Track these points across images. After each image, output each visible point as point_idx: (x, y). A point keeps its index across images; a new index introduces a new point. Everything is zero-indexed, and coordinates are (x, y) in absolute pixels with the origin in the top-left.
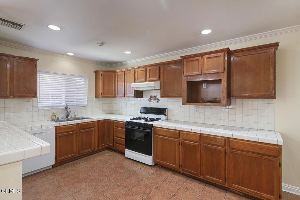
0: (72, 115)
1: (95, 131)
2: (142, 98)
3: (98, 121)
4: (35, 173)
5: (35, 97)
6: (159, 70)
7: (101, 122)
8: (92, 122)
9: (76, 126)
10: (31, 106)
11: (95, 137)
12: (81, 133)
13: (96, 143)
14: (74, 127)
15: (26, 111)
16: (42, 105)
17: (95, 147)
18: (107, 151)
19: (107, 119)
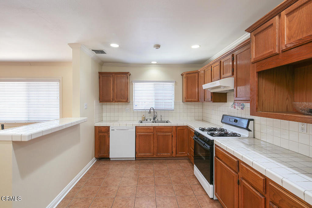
0: (158, 118)
1: (172, 137)
2: (227, 102)
3: (177, 127)
4: (123, 159)
5: (127, 101)
6: (233, 60)
7: (179, 128)
8: (169, 126)
9: (153, 129)
10: (129, 109)
11: (172, 143)
12: (158, 135)
13: (174, 149)
14: (151, 129)
15: (126, 112)
16: (138, 108)
17: (172, 153)
18: (186, 161)
19: (187, 126)
